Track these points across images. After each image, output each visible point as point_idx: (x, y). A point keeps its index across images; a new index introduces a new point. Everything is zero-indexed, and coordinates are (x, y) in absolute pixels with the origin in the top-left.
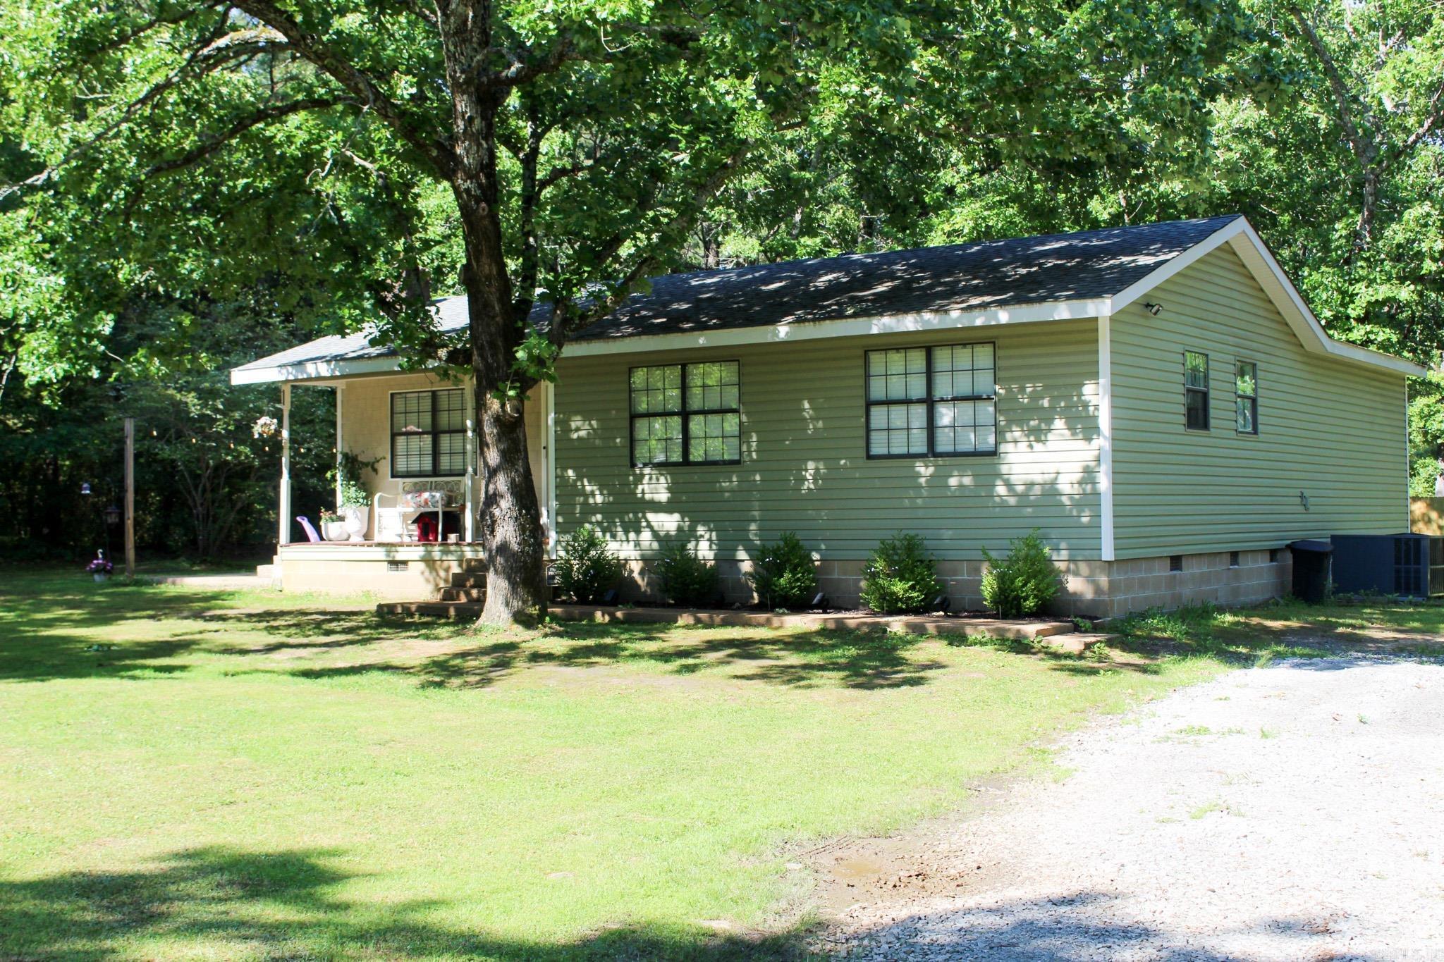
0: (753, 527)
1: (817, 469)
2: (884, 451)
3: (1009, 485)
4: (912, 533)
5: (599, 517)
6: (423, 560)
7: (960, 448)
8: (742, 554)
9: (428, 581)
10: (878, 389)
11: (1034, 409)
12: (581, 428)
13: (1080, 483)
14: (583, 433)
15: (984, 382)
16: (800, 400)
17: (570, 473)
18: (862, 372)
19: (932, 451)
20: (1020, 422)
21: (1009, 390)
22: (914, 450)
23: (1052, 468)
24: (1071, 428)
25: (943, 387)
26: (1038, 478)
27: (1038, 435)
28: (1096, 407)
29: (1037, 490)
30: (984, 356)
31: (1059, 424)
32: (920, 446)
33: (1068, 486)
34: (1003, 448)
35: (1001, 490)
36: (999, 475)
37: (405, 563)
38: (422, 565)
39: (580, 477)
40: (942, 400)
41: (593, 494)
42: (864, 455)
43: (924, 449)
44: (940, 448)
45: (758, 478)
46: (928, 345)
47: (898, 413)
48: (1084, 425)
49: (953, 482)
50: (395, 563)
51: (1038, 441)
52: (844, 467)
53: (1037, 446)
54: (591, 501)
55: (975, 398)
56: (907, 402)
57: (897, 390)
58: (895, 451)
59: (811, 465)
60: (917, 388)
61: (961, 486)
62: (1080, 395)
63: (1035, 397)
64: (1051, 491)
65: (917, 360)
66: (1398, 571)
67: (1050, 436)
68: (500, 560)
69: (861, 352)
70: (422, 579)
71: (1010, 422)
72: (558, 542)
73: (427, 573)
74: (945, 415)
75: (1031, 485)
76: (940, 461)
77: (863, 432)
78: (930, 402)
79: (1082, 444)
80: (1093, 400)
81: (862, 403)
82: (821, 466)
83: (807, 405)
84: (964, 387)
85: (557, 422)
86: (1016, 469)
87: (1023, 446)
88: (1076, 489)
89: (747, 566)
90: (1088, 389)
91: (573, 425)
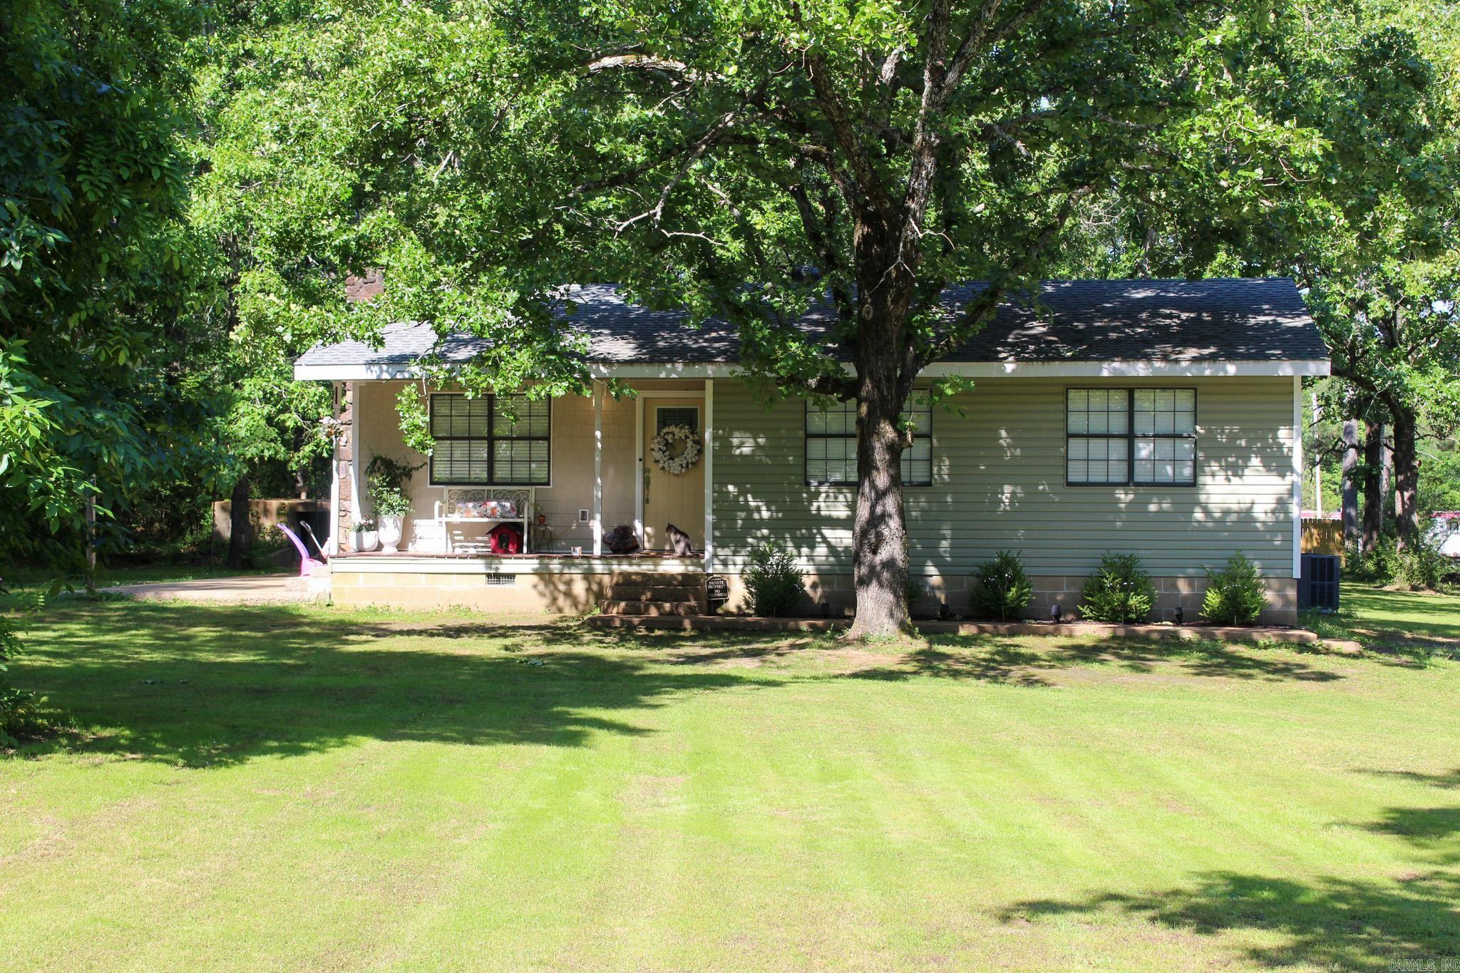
0: (945, 544)
1: (1013, 494)
2: (1083, 479)
3: (1207, 512)
4: (1127, 553)
6: (536, 573)
7: (1158, 479)
8: (931, 570)
9: (542, 595)
10: (1077, 423)
11: (1231, 448)
12: (744, 446)
13: (1273, 512)
14: (746, 450)
15: (1184, 424)
16: (996, 430)
17: (731, 488)
18: (1062, 407)
19: (1130, 482)
20: (1218, 459)
21: (1209, 431)
22: (1112, 479)
23: (1248, 499)
24: (1267, 467)
25: (1142, 425)
26: (1235, 507)
27: (1236, 470)
28: (1290, 449)
29: (1233, 517)
30: (1184, 400)
31: (1255, 461)
32: (1119, 474)
33: (1261, 513)
34: (1201, 479)
35: (1199, 515)
36: (1199, 503)
37: (511, 576)
38: (535, 579)
39: (743, 492)
40: (1145, 436)
41: (758, 509)
42: (1062, 481)
43: (1122, 478)
44: (1138, 478)
45: (949, 499)
46: (1130, 388)
47: (1098, 447)
48: (1278, 463)
49: (1153, 508)
50: (496, 577)
51: (1235, 475)
52: (1043, 492)
53: (1235, 480)
55: (1175, 436)
56: (1108, 436)
57: (1098, 424)
58: (1092, 479)
59: (1008, 489)
60: (1118, 424)
61: (1160, 512)
62: (1275, 438)
63: (1232, 437)
64: (1246, 516)
65: (1118, 400)
66: (1314, 587)
67: (1247, 471)
68: (886, 575)
69: (1062, 389)
70: (534, 593)
71: (1208, 459)
72: (715, 555)
73: (541, 587)
74: (1144, 450)
75: (1226, 512)
76: (1141, 490)
77: (1062, 462)
78: (1130, 437)
79: (1277, 480)
80: (1288, 443)
81: (1063, 435)
82: (1019, 490)
83: (1004, 434)
84: (1165, 425)
85: (715, 439)
86: (1213, 499)
87: (1220, 479)
88: (1270, 518)
89: (936, 580)
90: (1283, 433)
91: (735, 441)
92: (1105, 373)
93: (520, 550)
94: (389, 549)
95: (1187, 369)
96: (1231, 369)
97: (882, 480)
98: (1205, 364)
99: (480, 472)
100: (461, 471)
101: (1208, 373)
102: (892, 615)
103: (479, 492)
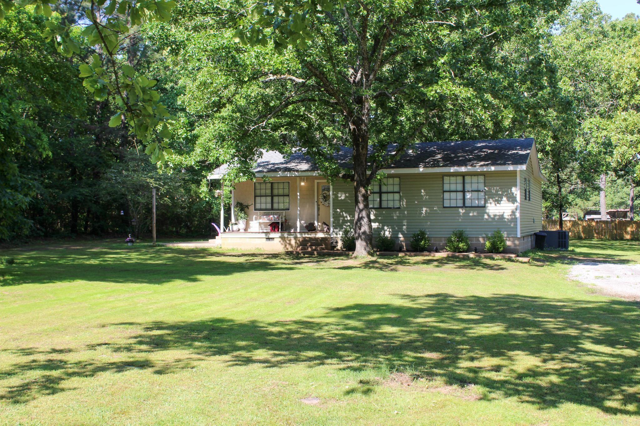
0: (404, 227)
1: (426, 211)
2: (448, 205)
3: (489, 216)
4: (461, 230)
5: (349, 224)
6: (280, 237)
7: (473, 205)
8: (400, 235)
9: (282, 244)
10: (446, 187)
11: (496, 194)
12: (342, 196)
13: (511, 215)
14: (343, 198)
15: (481, 187)
16: (420, 190)
17: (338, 210)
18: (442, 182)
19: (464, 206)
20: (492, 198)
21: (489, 189)
22: (458, 205)
23: (502, 211)
24: (508, 200)
25: (468, 187)
26: (498, 214)
27: (498, 202)
28: (516, 195)
29: (497, 217)
30: (481, 179)
31: (504, 199)
32: (460, 203)
33: (507, 215)
34: (487, 205)
35: (486, 217)
36: (486, 213)
37: (273, 239)
38: (280, 239)
39: (342, 211)
40: (468, 191)
41: (347, 217)
42: (442, 206)
43: (462, 205)
44: (466, 205)
45: (406, 213)
46: (463, 175)
47: (453, 195)
48: (512, 199)
49: (471, 214)
50: (268, 239)
51: (498, 203)
52: (436, 210)
53: (498, 205)
54: (346, 219)
55: (478, 191)
56: (456, 191)
57: (453, 187)
58: (452, 205)
59: (424, 209)
60: (460, 187)
61: (473, 216)
62: (511, 191)
63: (497, 191)
64: (502, 217)
65: (460, 179)
66: (559, 241)
67: (502, 202)
68: (363, 237)
69: (441, 176)
70: (280, 244)
71: (489, 198)
72: (334, 231)
73: (282, 242)
74: (468, 196)
75: (495, 216)
76: (467, 209)
77: (442, 200)
78: (464, 191)
79: (512, 205)
80: (515, 193)
81: (442, 191)
82: (428, 209)
83: (423, 191)
84: (475, 187)
85: (333, 195)
86: (490, 211)
87: (493, 204)
88: (509, 217)
89: (402, 239)
90: (513, 189)
91: (339, 195)
92: (452, 171)
93: (278, 231)
94: (242, 231)
95: (478, 169)
96: (493, 168)
97: (361, 206)
98: (484, 167)
99: (269, 206)
100: (263, 206)
101: (485, 170)
102: (365, 249)
103: (268, 213)
